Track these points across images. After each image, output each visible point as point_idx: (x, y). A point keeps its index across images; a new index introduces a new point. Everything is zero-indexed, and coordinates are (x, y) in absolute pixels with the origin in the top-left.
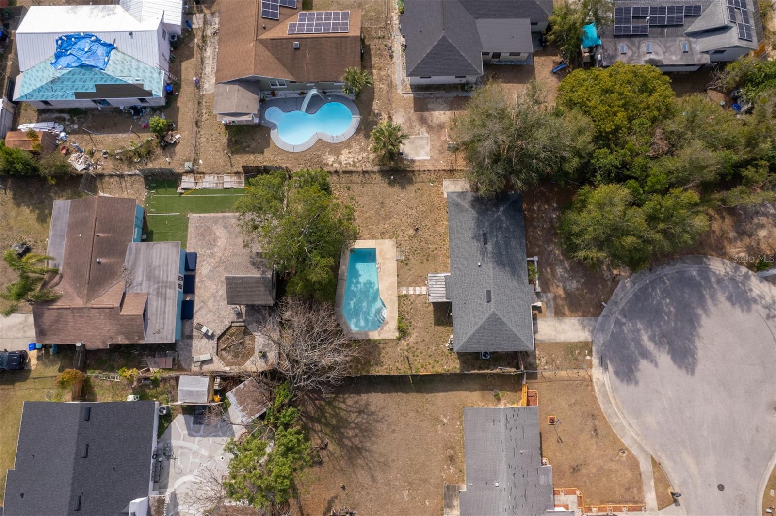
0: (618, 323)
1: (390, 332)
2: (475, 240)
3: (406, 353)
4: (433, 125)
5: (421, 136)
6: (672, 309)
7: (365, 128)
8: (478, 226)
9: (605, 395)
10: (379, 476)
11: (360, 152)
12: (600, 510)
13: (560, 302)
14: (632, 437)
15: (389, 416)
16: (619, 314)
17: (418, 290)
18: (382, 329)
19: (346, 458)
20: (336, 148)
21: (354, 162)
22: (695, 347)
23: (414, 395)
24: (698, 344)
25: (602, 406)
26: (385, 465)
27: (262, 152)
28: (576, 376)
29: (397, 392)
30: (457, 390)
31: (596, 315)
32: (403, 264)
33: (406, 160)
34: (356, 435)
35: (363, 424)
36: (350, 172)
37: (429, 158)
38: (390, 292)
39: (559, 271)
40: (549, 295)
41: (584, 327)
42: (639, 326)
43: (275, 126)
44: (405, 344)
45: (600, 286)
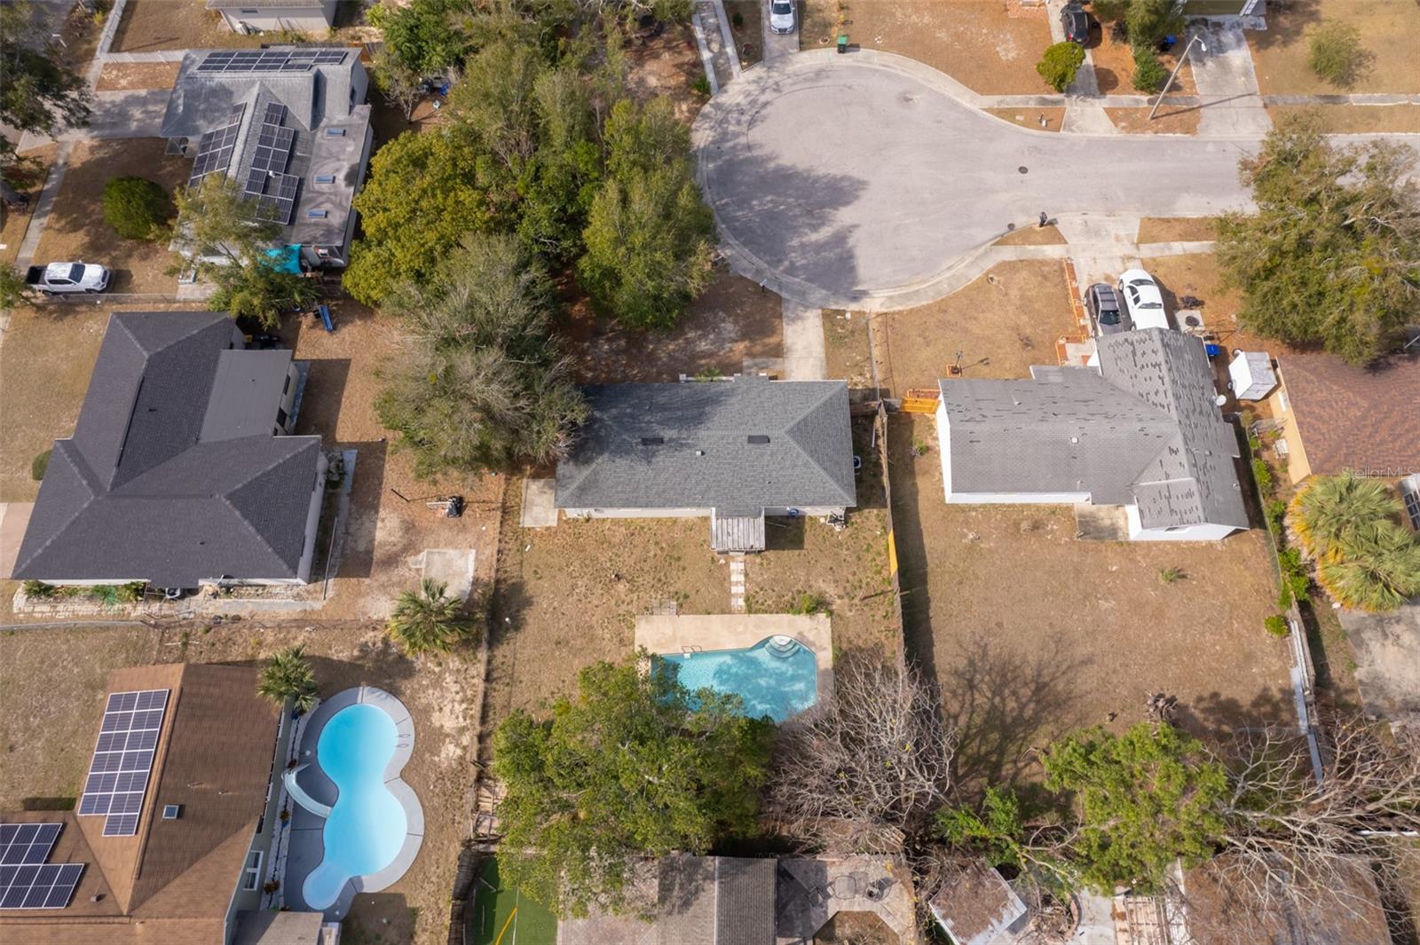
0: (792, 270)
1: (818, 631)
2: (654, 460)
3: (856, 601)
4: (405, 541)
5: (423, 566)
6: (769, 198)
7: (390, 677)
8: (627, 453)
9: (907, 296)
10: (1082, 651)
11: (442, 688)
12: (1081, 315)
13: (758, 348)
14: (967, 266)
15: (973, 633)
16: (776, 267)
17: (737, 577)
18: (813, 644)
19: (1058, 713)
20: (427, 739)
21: (462, 701)
22: (825, 176)
23: (931, 588)
24: (821, 172)
25: (924, 303)
26: (1060, 640)
27: (414, 913)
28: (879, 334)
29: (928, 619)
30: (917, 514)
31: (779, 300)
32: (684, 604)
33: (471, 594)
34: (1014, 693)
35: (994, 682)
36: (485, 707)
37: (474, 551)
38: (740, 629)
39: (703, 346)
40: (745, 364)
41: (799, 318)
42: (795, 242)
43: (355, 883)
44: (839, 601)
45: (732, 290)
